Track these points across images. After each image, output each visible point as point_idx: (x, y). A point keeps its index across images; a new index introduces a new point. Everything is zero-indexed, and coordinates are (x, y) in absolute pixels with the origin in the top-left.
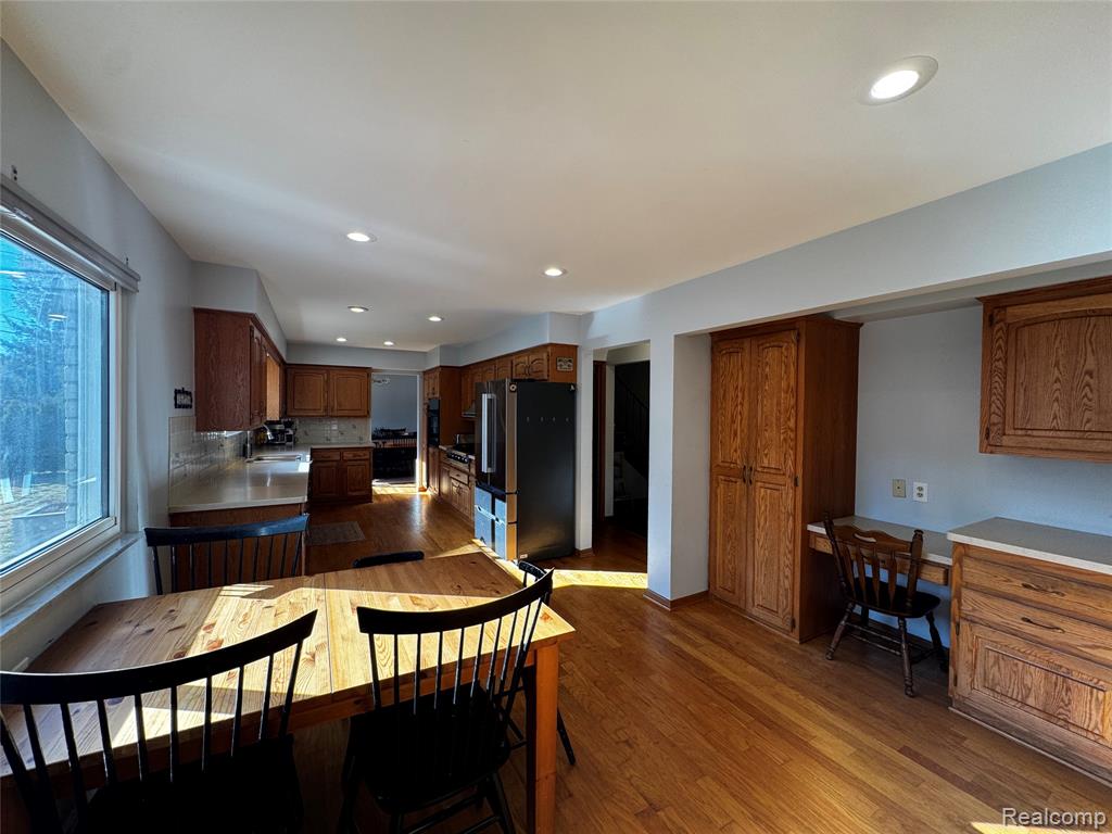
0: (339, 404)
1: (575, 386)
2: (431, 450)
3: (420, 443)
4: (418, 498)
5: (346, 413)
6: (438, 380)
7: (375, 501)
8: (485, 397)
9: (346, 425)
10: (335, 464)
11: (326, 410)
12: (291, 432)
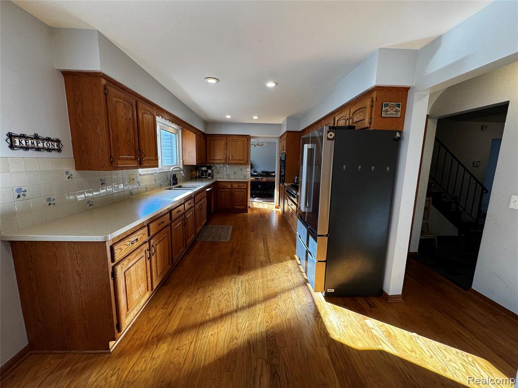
0: (232, 157)
1: (401, 132)
2: (281, 185)
3: (277, 180)
4: (275, 212)
5: (236, 162)
6: (285, 141)
7: (249, 212)
8: (306, 147)
9: (237, 169)
10: (228, 190)
11: (226, 160)
12: (210, 171)
